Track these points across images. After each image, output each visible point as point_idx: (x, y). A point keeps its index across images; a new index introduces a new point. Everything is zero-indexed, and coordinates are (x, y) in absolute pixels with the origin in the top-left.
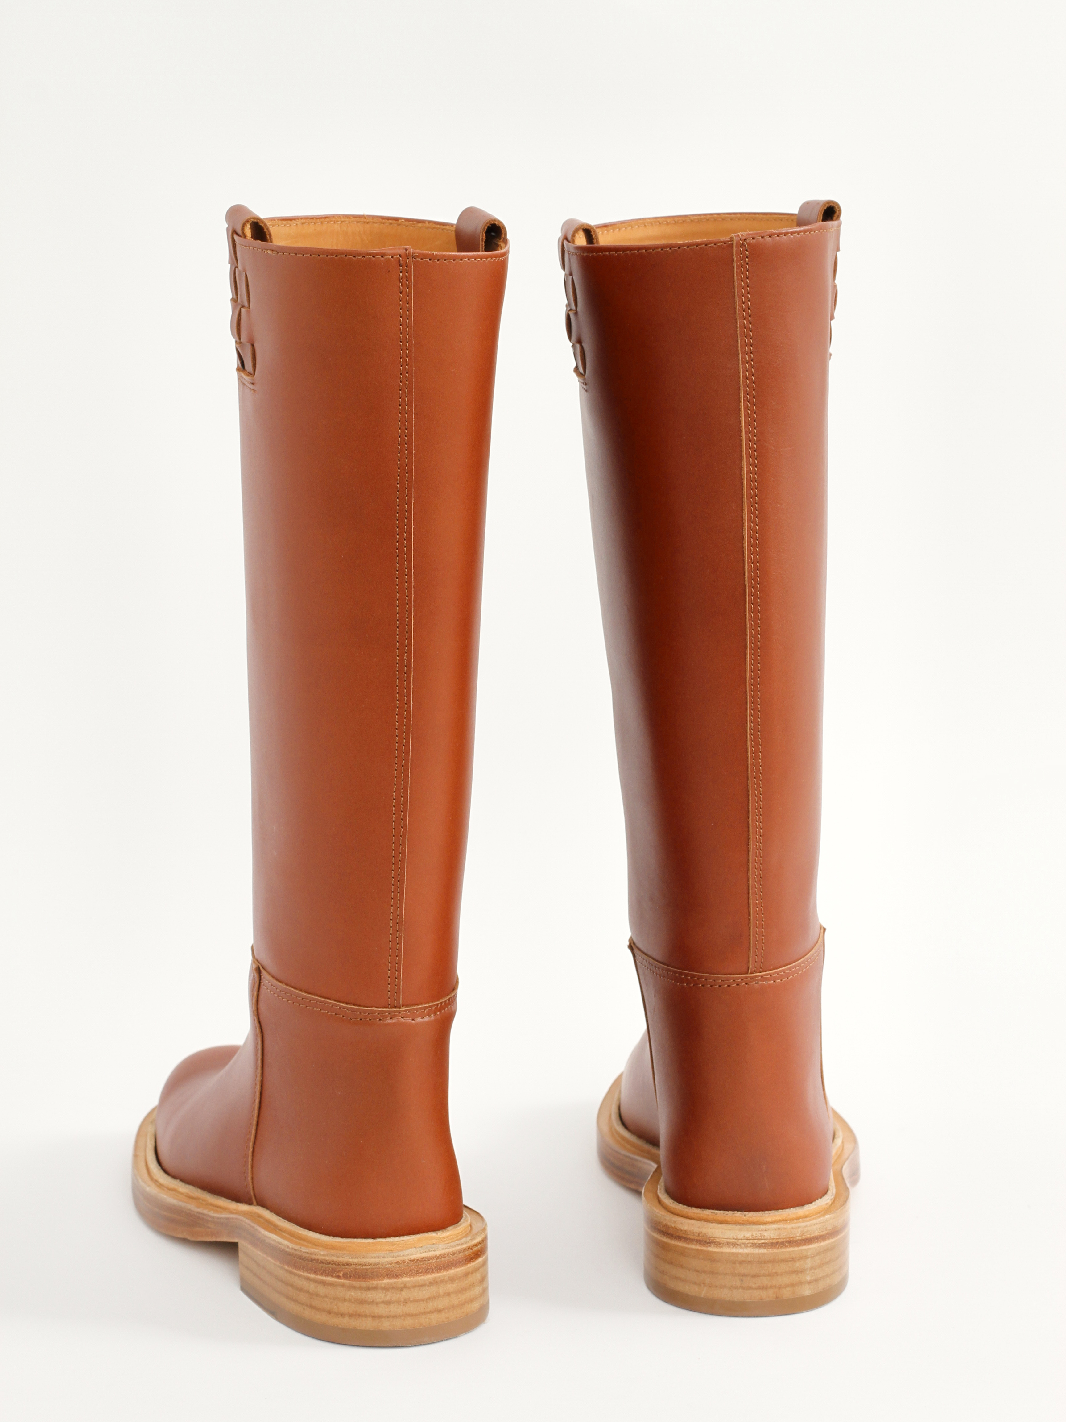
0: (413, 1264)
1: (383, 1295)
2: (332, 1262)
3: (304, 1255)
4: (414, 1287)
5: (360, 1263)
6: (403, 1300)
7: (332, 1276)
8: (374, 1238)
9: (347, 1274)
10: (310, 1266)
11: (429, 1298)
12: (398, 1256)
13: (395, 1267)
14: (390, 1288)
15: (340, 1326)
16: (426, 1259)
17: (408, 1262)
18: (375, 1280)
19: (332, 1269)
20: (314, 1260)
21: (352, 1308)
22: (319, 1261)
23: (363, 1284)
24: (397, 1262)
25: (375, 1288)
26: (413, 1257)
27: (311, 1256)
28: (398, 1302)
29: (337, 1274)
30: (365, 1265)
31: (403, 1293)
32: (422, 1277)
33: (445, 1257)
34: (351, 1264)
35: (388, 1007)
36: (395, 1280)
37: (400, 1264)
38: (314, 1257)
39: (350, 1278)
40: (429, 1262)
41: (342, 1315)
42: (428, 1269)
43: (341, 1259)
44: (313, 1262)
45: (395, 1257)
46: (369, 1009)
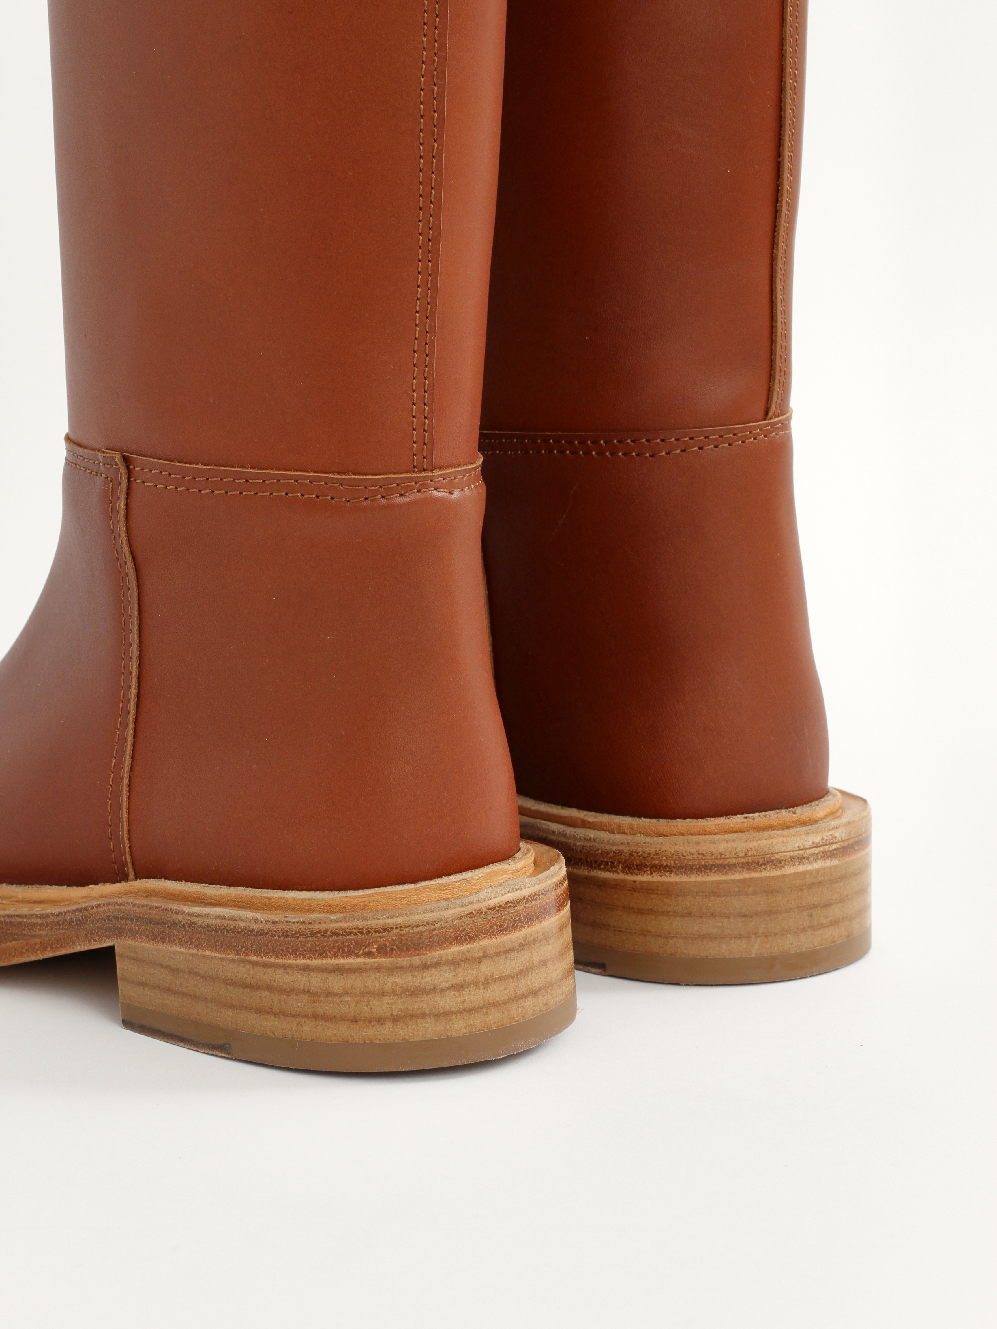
0: (494, 914)
1: (452, 974)
2: (356, 931)
3: (296, 928)
4: (498, 954)
5: (407, 924)
6: (483, 979)
7: (357, 955)
8: (414, 881)
9: (385, 945)
10: (309, 945)
11: (521, 972)
12: (470, 903)
13: (467, 922)
14: (462, 961)
15: (377, 1042)
16: (512, 905)
17: (486, 912)
18: (436, 951)
19: (356, 942)
20: (319, 932)
21: (399, 1005)
22: (329, 933)
23: (416, 960)
24: (470, 915)
25: (437, 964)
26: (493, 902)
27: (310, 926)
28: (476, 984)
29: (367, 950)
30: (417, 926)
31: (483, 967)
32: (509, 936)
33: (536, 899)
34: (392, 928)
35: (414, 472)
36: (469, 946)
37: (475, 916)
38: (316, 927)
39: (392, 953)
40: (516, 908)
41: (380, 1020)
42: (515, 921)
43: (372, 923)
44: (317, 937)
45: (466, 906)
46: (383, 476)
